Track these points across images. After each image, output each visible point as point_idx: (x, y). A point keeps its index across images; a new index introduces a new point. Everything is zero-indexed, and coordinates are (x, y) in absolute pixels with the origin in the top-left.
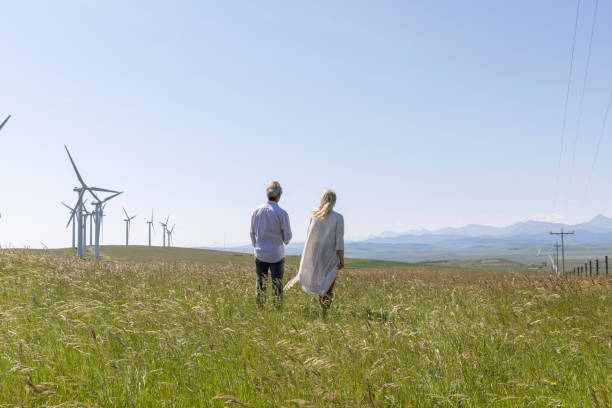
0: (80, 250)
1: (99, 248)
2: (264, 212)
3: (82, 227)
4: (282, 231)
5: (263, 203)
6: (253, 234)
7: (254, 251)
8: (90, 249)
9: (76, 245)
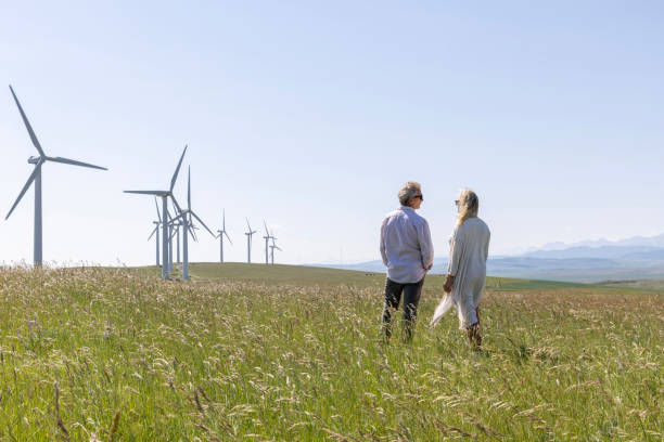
0: (165, 268)
1: (188, 266)
2: (398, 220)
3: (167, 241)
4: (419, 245)
5: (395, 209)
6: (383, 249)
7: (385, 270)
8: (178, 267)
9: (161, 263)
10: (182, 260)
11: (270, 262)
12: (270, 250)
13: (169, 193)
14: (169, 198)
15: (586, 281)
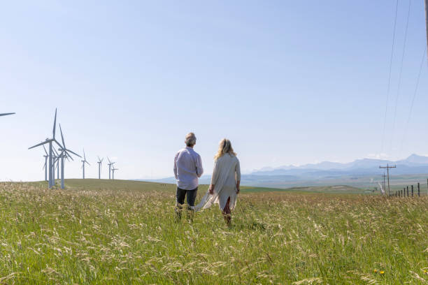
0: (51, 182)
1: (63, 181)
2: (184, 154)
3: (51, 166)
4: (196, 168)
5: (183, 148)
6: (175, 170)
7: (176, 182)
8: (57, 182)
9: (48, 179)
10: (60, 178)
11: (111, 178)
12: (112, 172)
13: (54, 140)
14: (53, 142)
15: (284, 188)
